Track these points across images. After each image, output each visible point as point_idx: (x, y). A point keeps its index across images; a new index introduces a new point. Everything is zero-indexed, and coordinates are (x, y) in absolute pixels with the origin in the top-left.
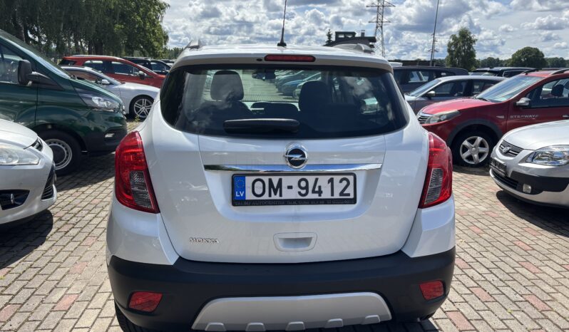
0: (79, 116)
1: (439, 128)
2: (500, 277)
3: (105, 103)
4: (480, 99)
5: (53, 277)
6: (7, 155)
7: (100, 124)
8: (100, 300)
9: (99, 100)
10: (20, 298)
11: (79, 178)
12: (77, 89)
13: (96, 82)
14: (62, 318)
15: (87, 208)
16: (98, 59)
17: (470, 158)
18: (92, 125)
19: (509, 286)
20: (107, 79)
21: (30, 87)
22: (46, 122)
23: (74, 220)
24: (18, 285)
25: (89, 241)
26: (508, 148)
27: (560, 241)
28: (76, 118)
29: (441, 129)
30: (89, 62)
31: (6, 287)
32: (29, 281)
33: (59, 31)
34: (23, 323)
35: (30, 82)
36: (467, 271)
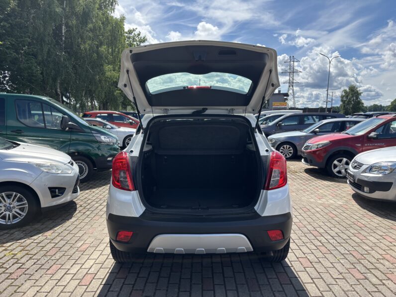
0: (92, 147)
1: (317, 153)
2: (338, 241)
3: (108, 140)
4: (346, 133)
5: (77, 235)
6: (55, 168)
7: (104, 152)
8: (102, 247)
9: (105, 138)
10: (60, 245)
11: (91, 184)
12: (93, 132)
13: (103, 127)
14: (82, 254)
15: (95, 200)
16: (105, 113)
17: (339, 172)
18: (100, 153)
19: (342, 246)
20: (109, 125)
21: (67, 131)
22: (74, 151)
23: (88, 207)
24: (59, 238)
25: (97, 218)
26: (356, 164)
27: (385, 222)
28: (90, 148)
29: (319, 153)
30: (99, 115)
31: (53, 239)
32: (65, 236)
33: (82, 96)
34: (61, 257)
35: (67, 128)
36: (318, 238)
